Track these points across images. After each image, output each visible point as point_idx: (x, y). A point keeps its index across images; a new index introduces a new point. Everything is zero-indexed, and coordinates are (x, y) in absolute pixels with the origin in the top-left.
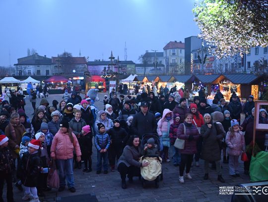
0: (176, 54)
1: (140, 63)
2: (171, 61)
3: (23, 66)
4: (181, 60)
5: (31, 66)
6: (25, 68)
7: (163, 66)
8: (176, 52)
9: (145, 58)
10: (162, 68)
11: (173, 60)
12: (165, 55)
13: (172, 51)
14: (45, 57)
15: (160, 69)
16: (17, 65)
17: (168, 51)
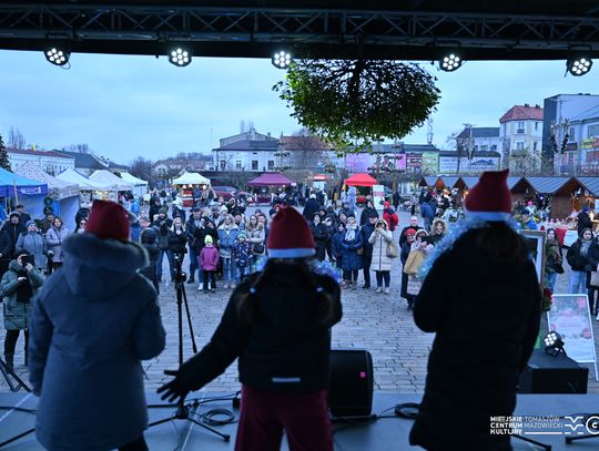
0: (526, 132)
1: (449, 149)
2: (514, 147)
3: (227, 153)
4: (535, 144)
5: (242, 153)
6: (231, 157)
7: (498, 155)
8: (525, 128)
9: (461, 140)
10: (495, 160)
11: (518, 144)
12: (502, 134)
13: (516, 124)
14: (268, 138)
15: (490, 163)
16: (218, 150)
17: (509, 125)
